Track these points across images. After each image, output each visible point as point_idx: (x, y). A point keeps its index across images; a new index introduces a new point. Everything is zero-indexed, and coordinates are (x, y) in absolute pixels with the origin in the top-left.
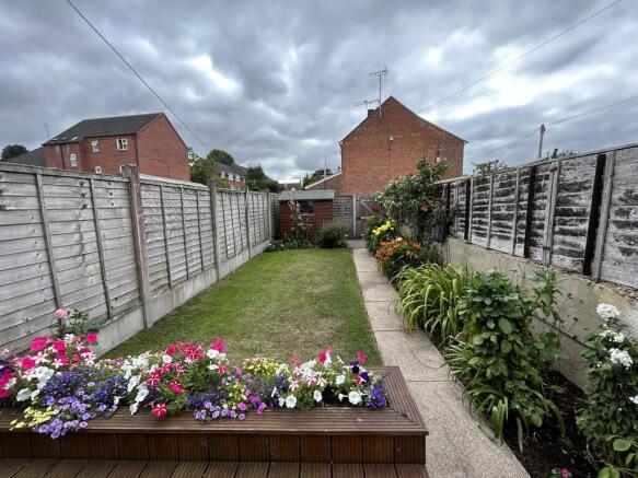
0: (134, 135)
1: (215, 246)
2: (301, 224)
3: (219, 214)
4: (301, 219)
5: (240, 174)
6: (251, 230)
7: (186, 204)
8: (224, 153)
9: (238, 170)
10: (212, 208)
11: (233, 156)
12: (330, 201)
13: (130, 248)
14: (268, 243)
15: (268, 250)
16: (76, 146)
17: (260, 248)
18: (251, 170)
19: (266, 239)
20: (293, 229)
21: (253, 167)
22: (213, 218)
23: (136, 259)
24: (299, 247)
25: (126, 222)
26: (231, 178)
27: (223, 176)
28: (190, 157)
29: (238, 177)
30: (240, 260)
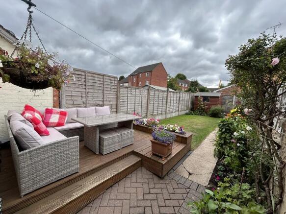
0: (151, 71)
1: (166, 108)
2: (202, 106)
3: (169, 98)
4: (202, 104)
5: (188, 84)
6: (180, 105)
7: (160, 95)
8: (182, 75)
9: (187, 82)
10: (167, 97)
11: (186, 76)
12: (218, 97)
13: (146, 104)
14: (187, 111)
15: (187, 114)
16: (136, 76)
17: (184, 112)
18: (192, 82)
19: (187, 110)
20: (199, 107)
21: (193, 81)
22: (167, 100)
23: (147, 107)
24: (200, 115)
25: (147, 98)
26: (183, 85)
27: (180, 85)
28: (168, 78)
29: (186, 85)
30: (174, 115)
